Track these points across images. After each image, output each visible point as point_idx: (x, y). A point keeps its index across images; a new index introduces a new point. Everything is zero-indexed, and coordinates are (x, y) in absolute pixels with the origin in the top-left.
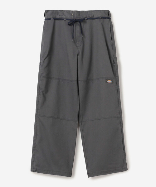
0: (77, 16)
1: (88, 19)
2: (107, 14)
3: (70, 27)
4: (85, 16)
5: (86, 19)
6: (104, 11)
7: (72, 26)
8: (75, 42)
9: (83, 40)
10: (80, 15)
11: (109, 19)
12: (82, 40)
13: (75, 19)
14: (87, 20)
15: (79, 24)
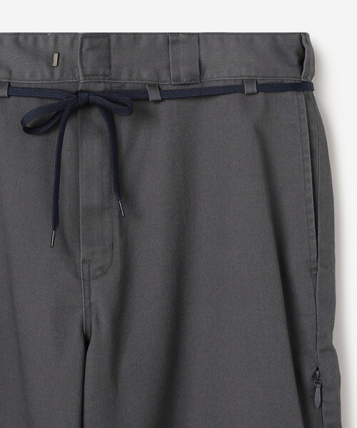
0: (88, 70)
1: (166, 96)
2: (295, 60)
3: (35, 142)
4: (146, 75)
5: (154, 95)
6: (273, 37)
7: (54, 136)
8: (67, 249)
9: (123, 231)
10: (113, 62)
11: (302, 96)
12: (117, 234)
13: (72, 89)
14: (157, 102)
15: (105, 127)
